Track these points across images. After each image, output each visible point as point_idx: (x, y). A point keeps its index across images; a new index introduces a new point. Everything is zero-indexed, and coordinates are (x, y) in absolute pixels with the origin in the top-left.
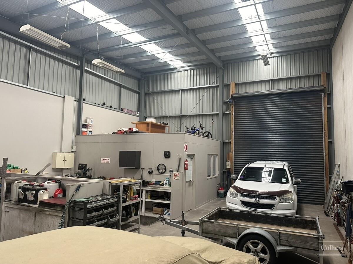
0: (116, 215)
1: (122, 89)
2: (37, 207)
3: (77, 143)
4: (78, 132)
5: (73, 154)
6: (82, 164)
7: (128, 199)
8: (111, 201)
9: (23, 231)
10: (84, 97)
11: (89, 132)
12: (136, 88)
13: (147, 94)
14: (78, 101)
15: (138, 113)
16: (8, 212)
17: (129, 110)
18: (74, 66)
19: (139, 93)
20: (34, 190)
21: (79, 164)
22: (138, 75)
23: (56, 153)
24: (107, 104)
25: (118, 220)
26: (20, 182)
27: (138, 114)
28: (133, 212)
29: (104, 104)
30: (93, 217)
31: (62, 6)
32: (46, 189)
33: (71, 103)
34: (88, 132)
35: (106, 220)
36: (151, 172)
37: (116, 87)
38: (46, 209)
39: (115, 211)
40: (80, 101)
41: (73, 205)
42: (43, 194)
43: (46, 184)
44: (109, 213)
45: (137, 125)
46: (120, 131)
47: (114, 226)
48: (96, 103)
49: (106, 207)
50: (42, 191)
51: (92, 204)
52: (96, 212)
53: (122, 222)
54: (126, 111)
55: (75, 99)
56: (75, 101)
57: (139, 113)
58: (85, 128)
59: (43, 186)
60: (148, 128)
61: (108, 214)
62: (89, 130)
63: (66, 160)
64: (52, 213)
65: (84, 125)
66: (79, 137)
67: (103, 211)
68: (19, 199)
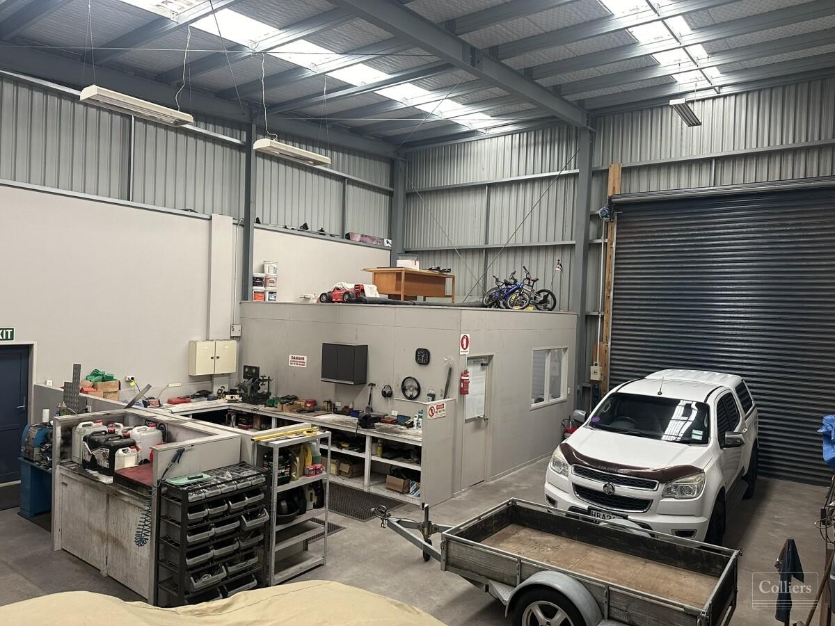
0: (262, 512)
1: (350, 188)
2: (110, 484)
3: (243, 320)
4: (245, 296)
5: (234, 342)
6: (250, 368)
7: (295, 475)
8: (250, 482)
9: (90, 528)
10: (259, 215)
11: (270, 293)
12: (384, 184)
13: (410, 195)
14: (243, 226)
15: (388, 242)
16: (66, 485)
17: (366, 236)
18: (232, 145)
19: (390, 194)
20: (108, 447)
21: (245, 367)
22: (389, 151)
23: (195, 343)
24: (314, 227)
25: (269, 523)
26: (90, 425)
27: (388, 245)
28: (311, 500)
29: (305, 227)
30: (206, 518)
31: (176, 25)
32: (133, 445)
33: (226, 232)
34: (267, 294)
35: (237, 524)
36: (387, 395)
37: (336, 185)
38: (123, 492)
39: (260, 502)
40: (246, 225)
41: (167, 491)
42: (125, 456)
43: (136, 432)
44: (246, 507)
45: (377, 275)
46: (338, 289)
47: (260, 534)
48: (285, 227)
49: (236, 496)
50: (123, 451)
51: (202, 493)
52: (211, 508)
53: (277, 524)
54: (358, 238)
55: (236, 222)
56: (237, 224)
57: (390, 241)
58: (260, 284)
59: (128, 437)
60: (399, 282)
61: (242, 510)
62: (269, 289)
63: (218, 358)
64: (132, 502)
65: (257, 278)
66: (246, 304)
67: (229, 504)
68: (84, 461)
